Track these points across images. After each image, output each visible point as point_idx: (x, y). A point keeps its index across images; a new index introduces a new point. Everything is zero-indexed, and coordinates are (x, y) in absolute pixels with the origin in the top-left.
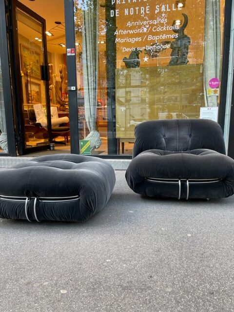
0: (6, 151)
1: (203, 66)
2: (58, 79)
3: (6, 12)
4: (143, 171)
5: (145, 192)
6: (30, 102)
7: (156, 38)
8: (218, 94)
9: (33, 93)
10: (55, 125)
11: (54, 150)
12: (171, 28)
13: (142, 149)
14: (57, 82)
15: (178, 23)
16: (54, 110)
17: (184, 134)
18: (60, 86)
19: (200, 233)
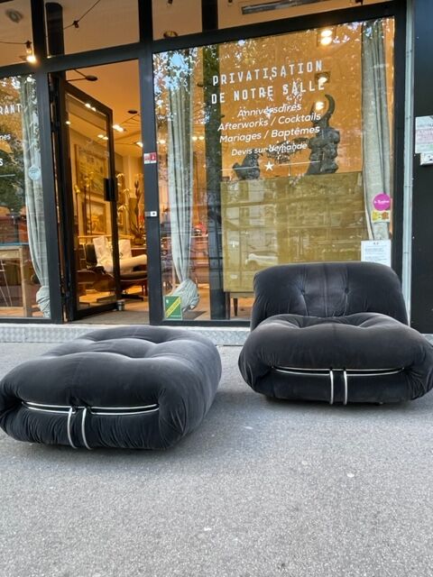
0: (47, 316)
1: (362, 174)
2: (133, 195)
3: (51, 101)
4: (269, 357)
5: (272, 391)
6: (89, 232)
7: (285, 134)
8: (389, 219)
9: (94, 219)
10: (127, 268)
11: (123, 310)
12: (309, 118)
13: (266, 314)
14: (130, 200)
15: (319, 106)
16: (124, 244)
17: (337, 286)
18: (134, 207)
19: (370, 471)
